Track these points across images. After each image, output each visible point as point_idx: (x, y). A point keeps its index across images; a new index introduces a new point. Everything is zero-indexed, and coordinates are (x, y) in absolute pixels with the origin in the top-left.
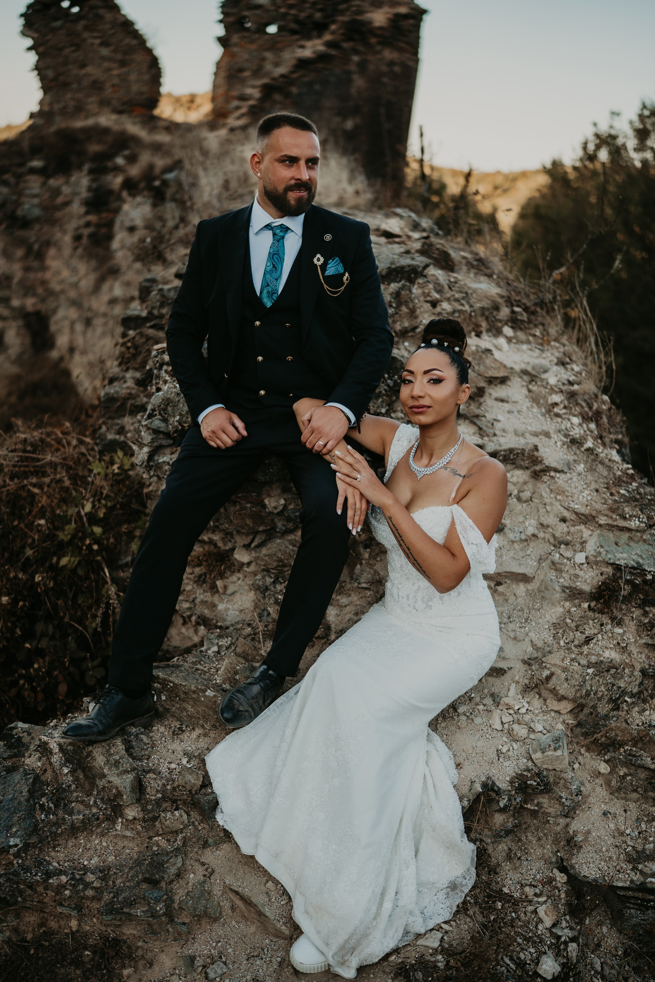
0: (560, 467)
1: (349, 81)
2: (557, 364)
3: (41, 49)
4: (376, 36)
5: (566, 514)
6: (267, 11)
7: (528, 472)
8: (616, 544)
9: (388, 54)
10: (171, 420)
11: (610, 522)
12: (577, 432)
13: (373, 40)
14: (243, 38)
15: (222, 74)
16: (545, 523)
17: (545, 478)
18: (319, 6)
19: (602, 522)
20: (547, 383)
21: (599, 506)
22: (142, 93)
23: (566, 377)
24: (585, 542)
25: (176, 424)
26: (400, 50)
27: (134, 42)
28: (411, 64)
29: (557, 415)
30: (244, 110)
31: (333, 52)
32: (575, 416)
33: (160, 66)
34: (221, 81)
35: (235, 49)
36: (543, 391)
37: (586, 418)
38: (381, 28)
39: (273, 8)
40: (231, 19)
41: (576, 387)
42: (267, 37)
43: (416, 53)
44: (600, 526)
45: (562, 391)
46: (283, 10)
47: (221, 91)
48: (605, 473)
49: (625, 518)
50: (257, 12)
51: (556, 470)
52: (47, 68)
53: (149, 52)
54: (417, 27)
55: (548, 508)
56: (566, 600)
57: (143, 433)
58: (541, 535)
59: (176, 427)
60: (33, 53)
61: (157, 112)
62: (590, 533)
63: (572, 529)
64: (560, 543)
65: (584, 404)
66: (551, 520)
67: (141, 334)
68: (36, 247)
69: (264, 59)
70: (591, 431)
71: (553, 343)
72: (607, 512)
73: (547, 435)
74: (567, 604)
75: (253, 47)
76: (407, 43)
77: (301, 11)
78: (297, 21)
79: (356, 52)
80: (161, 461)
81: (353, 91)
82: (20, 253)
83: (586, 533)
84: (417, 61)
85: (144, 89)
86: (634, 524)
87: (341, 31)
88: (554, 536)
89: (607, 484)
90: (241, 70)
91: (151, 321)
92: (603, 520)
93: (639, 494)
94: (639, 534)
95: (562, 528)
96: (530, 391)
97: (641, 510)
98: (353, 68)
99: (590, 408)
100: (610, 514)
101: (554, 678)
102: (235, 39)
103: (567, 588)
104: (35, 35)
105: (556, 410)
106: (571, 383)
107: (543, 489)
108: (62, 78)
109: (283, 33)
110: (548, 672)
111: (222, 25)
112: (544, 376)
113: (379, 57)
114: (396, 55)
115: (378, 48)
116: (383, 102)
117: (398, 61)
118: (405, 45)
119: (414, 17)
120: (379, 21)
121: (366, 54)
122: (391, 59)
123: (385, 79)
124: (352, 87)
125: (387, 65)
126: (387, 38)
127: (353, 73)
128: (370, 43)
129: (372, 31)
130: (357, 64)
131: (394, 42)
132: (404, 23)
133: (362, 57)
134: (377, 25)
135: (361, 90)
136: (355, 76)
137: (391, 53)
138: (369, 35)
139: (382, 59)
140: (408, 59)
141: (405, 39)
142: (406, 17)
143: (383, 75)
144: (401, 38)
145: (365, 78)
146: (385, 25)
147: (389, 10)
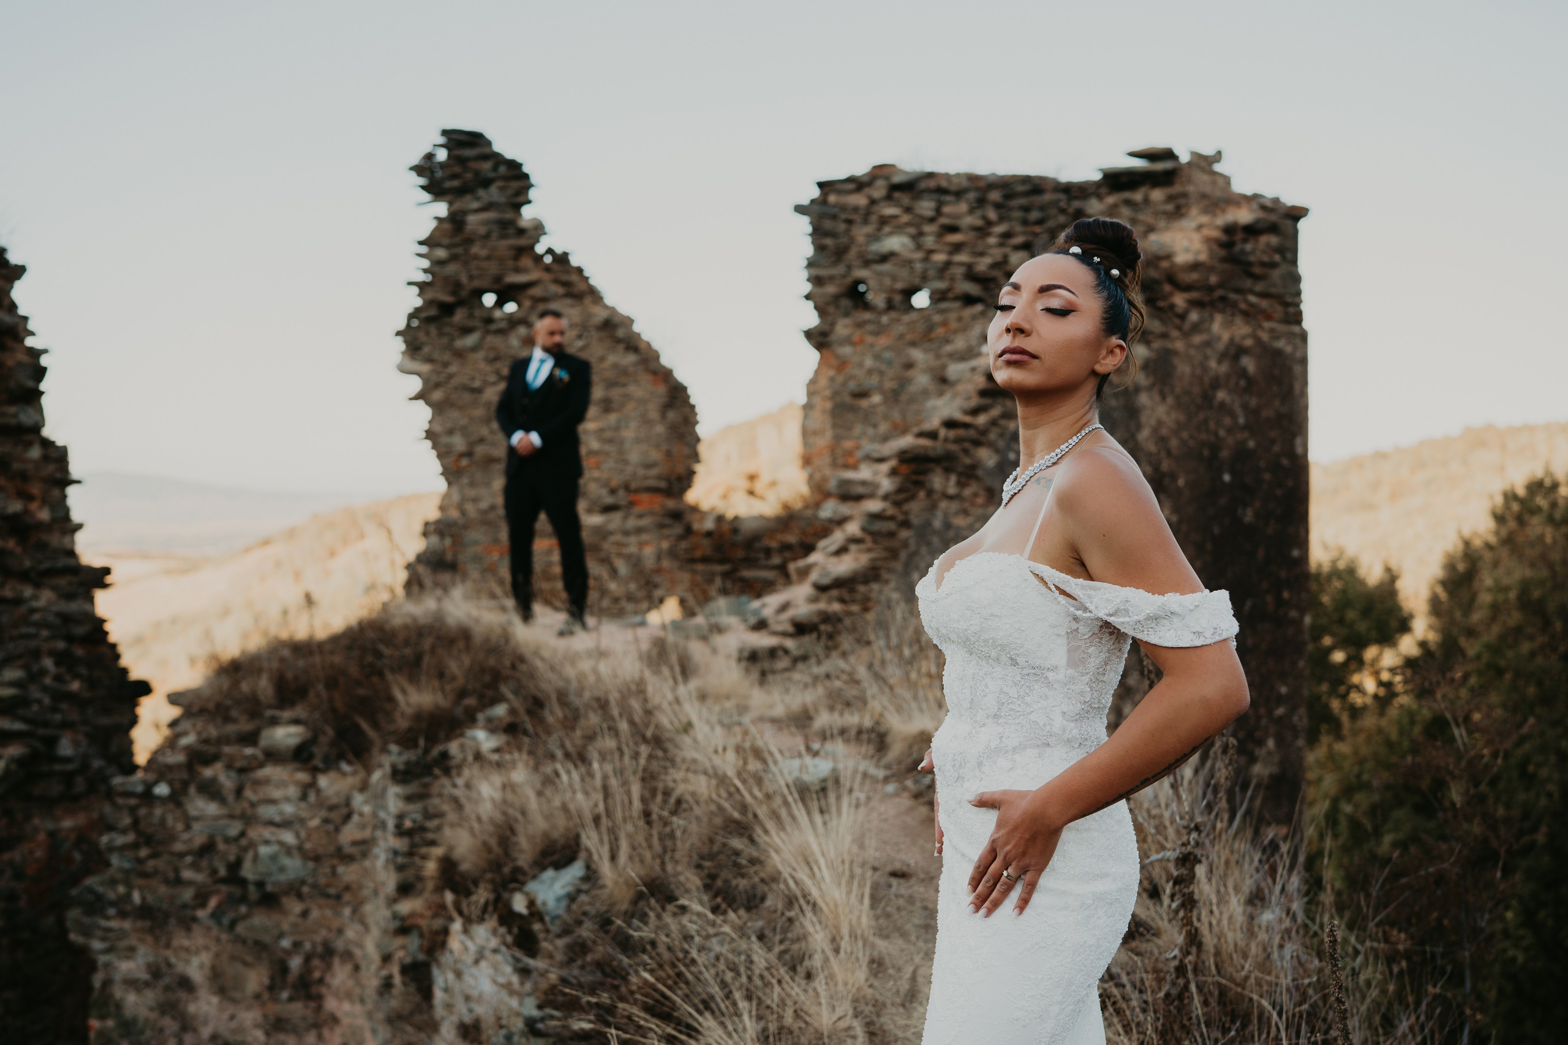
3: (437, 395)
6: (909, 262)
9: (1223, 330)
13: (1179, 300)
14: (860, 325)
15: (823, 405)
18: (1019, 240)
22: (648, 466)
26: (1250, 315)
27: (631, 358)
28: (1281, 344)
30: (853, 528)
33: (692, 401)
34: (819, 420)
35: (846, 350)
38: (1195, 266)
39: (919, 255)
40: (831, 289)
42: (913, 316)
43: (1296, 318)
46: (940, 258)
47: (823, 441)
50: (886, 267)
52: (450, 432)
53: (666, 375)
54: (1288, 251)
60: (421, 403)
61: (694, 496)
68: (296, 963)
69: (909, 365)
75: (883, 341)
76: (1263, 295)
77: (982, 254)
78: (971, 275)
82: (255, 979)
84: (1303, 337)
85: (655, 455)
90: (863, 394)
102: (842, 328)
104: (425, 368)
108: (480, 450)
109: (944, 305)
111: (810, 304)
113: (1197, 339)
114: (1241, 330)
115: (1194, 316)
116: (1225, 454)
117: (1249, 342)
118: (1264, 304)
119: (1273, 229)
120: (1187, 250)
121: (1164, 336)
122: (1232, 340)
123: (1221, 395)
124: (1139, 427)
125: (1222, 357)
126: (1210, 289)
127: (1137, 389)
128: (1172, 307)
129: (1171, 278)
130: (1146, 366)
131: (1233, 296)
132: (1249, 247)
133: (1157, 344)
134: (1181, 258)
135: (1164, 432)
136: (1143, 399)
137: (1227, 324)
138: (1167, 288)
139: (1208, 344)
140: (1275, 335)
141: (1259, 287)
142: (1251, 231)
143: (1216, 384)
144: (1248, 283)
145: (1170, 400)
146: (1203, 257)
147: (1204, 219)
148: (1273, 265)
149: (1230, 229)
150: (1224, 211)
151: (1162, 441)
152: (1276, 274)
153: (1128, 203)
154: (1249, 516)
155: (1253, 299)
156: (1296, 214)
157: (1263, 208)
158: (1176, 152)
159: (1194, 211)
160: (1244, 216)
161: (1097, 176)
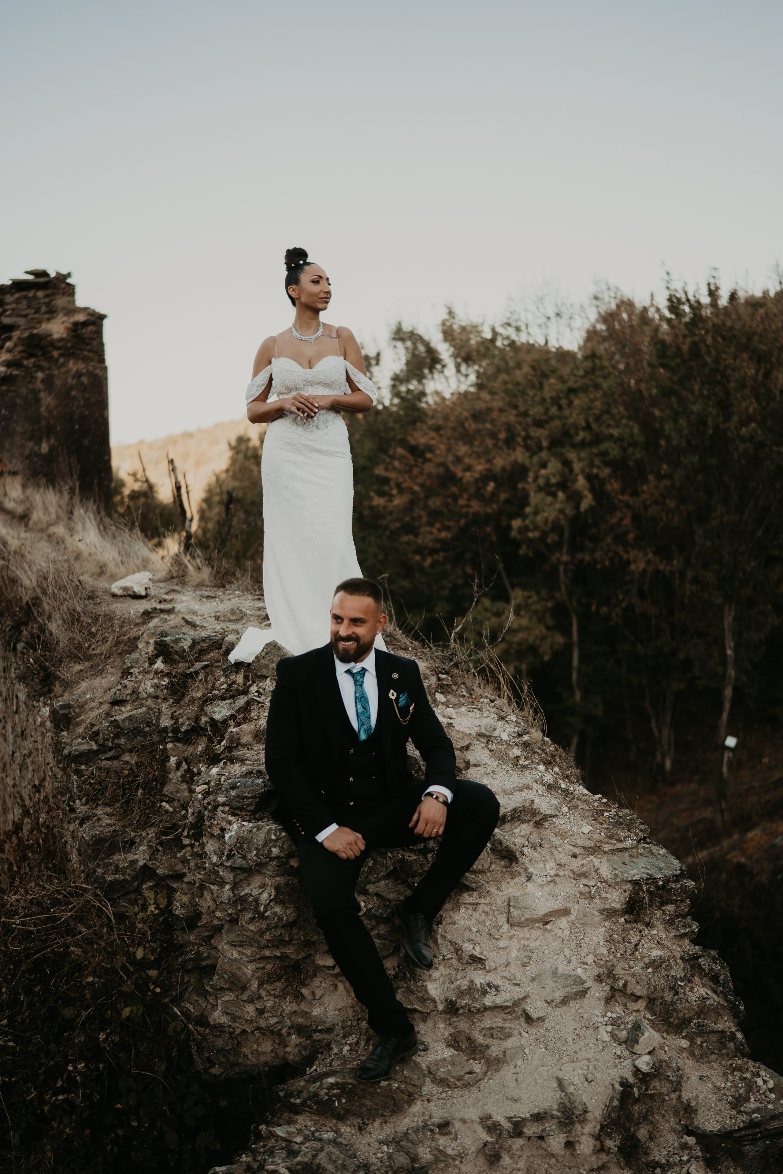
0: (553, 812)
1: (38, 400)
2: (498, 720)
4: (58, 348)
5: (576, 851)
7: (531, 824)
8: (624, 864)
9: (73, 366)
10: (249, 856)
11: (612, 847)
12: (548, 778)
13: (55, 354)
16: (562, 862)
17: (546, 824)
19: (606, 849)
20: (502, 740)
21: (596, 837)
23: (513, 730)
24: (598, 869)
25: (255, 858)
26: (85, 359)
28: (97, 371)
29: (525, 767)
31: (15, 372)
32: (538, 764)
36: (503, 748)
37: (548, 764)
38: (61, 340)
41: (526, 738)
43: (103, 360)
44: (605, 852)
45: (516, 744)
48: (586, 807)
49: (621, 841)
51: (552, 816)
54: (99, 333)
55: (560, 849)
56: (605, 920)
57: (221, 873)
58: (561, 873)
59: (256, 861)
62: (599, 861)
63: (584, 862)
64: (580, 875)
65: (540, 752)
66: (564, 858)
67: (100, 768)
70: (557, 774)
71: (482, 700)
72: (606, 840)
73: (528, 787)
74: (607, 923)
76: (90, 351)
79: (40, 368)
80: (242, 894)
81: (43, 409)
83: (597, 862)
84: (105, 369)
86: (628, 843)
87: (20, 348)
88: (572, 871)
89: (593, 816)
91: (105, 752)
92: (606, 848)
93: (621, 817)
94: (634, 850)
95: (576, 864)
96: (491, 751)
97: (629, 830)
98: (39, 385)
99: (546, 753)
100: (610, 841)
101: (629, 984)
103: (603, 910)
105: (521, 762)
106: (520, 735)
107: (547, 833)
110: (623, 981)
112: (496, 734)
113: (63, 370)
114: (81, 366)
115: (61, 360)
116: (76, 417)
117: (84, 371)
118: (91, 355)
119: (93, 323)
120: (58, 332)
121: (50, 369)
122: (77, 370)
123: (73, 393)
124: (41, 406)
125: (73, 377)
126: (68, 349)
127: (39, 391)
128: (53, 356)
129: (53, 344)
130: (43, 381)
131: (78, 352)
132: (84, 331)
133: (47, 372)
134: (56, 336)
135: (51, 408)
136: (42, 395)
137: (75, 363)
138: (50, 349)
139: (68, 372)
140: (95, 368)
141: (88, 348)
142: (85, 324)
143: (71, 388)
144: (84, 346)
145: (53, 395)
146: (65, 335)
147: (65, 319)
148: (93, 339)
149: (76, 324)
150: (73, 315)
151: (50, 412)
152: (95, 342)
153: (26, 297)
154: (86, 442)
155: (86, 353)
156: (102, 317)
157: (89, 314)
158: (49, 272)
159: (61, 315)
160: (81, 318)
161: (10, 283)
